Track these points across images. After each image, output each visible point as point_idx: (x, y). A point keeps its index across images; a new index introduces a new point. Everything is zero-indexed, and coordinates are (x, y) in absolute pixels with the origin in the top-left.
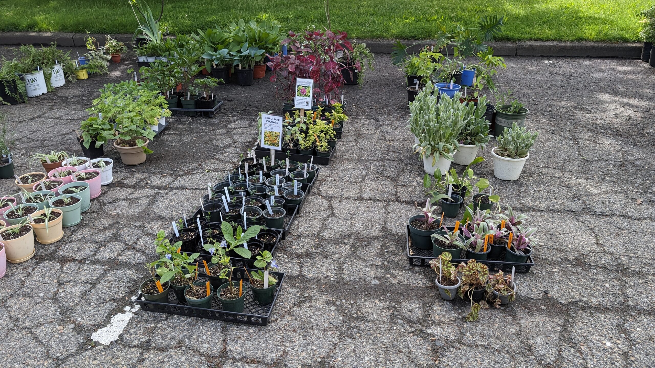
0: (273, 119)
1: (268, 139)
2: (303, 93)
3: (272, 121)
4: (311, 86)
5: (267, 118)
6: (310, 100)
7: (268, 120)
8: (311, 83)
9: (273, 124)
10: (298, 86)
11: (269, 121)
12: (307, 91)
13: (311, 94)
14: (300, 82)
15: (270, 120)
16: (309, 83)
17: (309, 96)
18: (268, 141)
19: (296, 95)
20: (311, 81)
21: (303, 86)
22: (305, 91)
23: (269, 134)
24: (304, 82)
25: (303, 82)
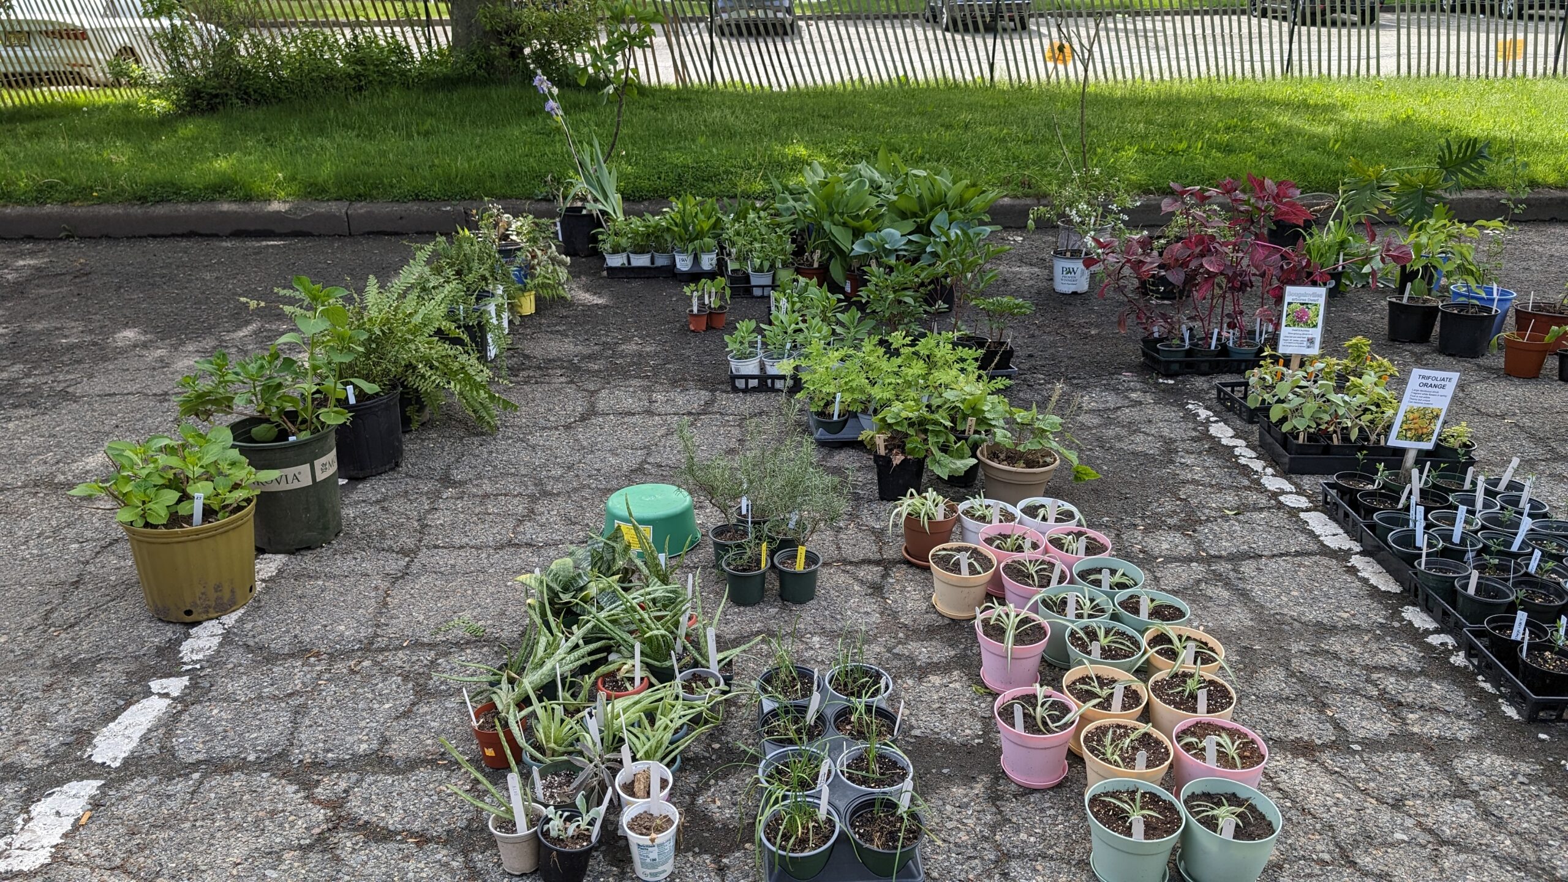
0: (1436, 379)
1: (1411, 426)
2: (1300, 319)
3: (1434, 383)
4: (1322, 302)
5: (1424, 377)
6: (1317, 333)
7: (1424, 381)
8: (1320, 296)
9: (1434, 389)
10: (1289, 304)
11: (1425, 385)
12: (1311, 314)
13: (1320, 320)
14: (1295, 294)
15: (1429, 382)
16: (1317, 295)
17: (1315, 326)
18: (1410, 429)
19: (1284, 323)
20: (1322, 291)
21: (1302, 304)
22: (1305, 314)
23: (1416, 415)
24: (1305, 295)
25: (1303, 295)
